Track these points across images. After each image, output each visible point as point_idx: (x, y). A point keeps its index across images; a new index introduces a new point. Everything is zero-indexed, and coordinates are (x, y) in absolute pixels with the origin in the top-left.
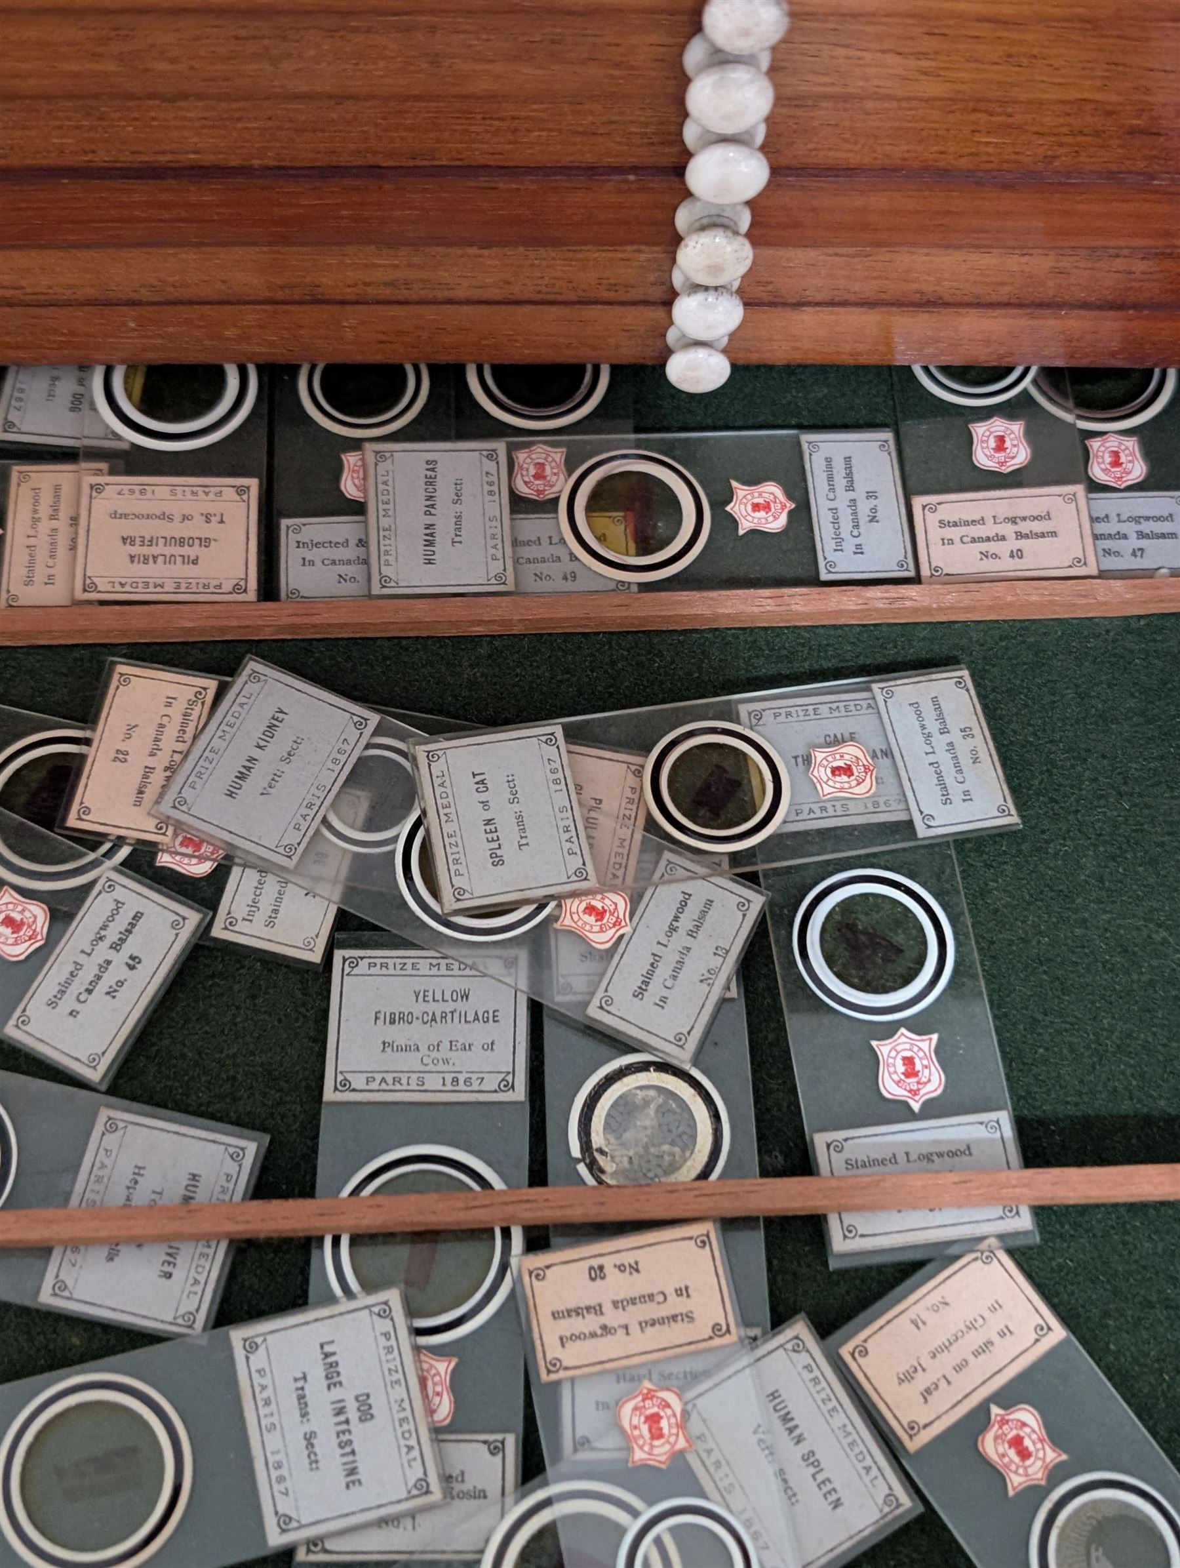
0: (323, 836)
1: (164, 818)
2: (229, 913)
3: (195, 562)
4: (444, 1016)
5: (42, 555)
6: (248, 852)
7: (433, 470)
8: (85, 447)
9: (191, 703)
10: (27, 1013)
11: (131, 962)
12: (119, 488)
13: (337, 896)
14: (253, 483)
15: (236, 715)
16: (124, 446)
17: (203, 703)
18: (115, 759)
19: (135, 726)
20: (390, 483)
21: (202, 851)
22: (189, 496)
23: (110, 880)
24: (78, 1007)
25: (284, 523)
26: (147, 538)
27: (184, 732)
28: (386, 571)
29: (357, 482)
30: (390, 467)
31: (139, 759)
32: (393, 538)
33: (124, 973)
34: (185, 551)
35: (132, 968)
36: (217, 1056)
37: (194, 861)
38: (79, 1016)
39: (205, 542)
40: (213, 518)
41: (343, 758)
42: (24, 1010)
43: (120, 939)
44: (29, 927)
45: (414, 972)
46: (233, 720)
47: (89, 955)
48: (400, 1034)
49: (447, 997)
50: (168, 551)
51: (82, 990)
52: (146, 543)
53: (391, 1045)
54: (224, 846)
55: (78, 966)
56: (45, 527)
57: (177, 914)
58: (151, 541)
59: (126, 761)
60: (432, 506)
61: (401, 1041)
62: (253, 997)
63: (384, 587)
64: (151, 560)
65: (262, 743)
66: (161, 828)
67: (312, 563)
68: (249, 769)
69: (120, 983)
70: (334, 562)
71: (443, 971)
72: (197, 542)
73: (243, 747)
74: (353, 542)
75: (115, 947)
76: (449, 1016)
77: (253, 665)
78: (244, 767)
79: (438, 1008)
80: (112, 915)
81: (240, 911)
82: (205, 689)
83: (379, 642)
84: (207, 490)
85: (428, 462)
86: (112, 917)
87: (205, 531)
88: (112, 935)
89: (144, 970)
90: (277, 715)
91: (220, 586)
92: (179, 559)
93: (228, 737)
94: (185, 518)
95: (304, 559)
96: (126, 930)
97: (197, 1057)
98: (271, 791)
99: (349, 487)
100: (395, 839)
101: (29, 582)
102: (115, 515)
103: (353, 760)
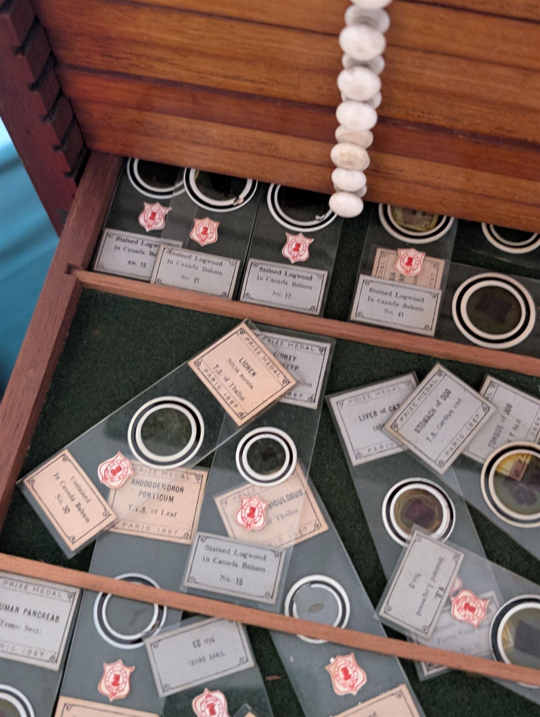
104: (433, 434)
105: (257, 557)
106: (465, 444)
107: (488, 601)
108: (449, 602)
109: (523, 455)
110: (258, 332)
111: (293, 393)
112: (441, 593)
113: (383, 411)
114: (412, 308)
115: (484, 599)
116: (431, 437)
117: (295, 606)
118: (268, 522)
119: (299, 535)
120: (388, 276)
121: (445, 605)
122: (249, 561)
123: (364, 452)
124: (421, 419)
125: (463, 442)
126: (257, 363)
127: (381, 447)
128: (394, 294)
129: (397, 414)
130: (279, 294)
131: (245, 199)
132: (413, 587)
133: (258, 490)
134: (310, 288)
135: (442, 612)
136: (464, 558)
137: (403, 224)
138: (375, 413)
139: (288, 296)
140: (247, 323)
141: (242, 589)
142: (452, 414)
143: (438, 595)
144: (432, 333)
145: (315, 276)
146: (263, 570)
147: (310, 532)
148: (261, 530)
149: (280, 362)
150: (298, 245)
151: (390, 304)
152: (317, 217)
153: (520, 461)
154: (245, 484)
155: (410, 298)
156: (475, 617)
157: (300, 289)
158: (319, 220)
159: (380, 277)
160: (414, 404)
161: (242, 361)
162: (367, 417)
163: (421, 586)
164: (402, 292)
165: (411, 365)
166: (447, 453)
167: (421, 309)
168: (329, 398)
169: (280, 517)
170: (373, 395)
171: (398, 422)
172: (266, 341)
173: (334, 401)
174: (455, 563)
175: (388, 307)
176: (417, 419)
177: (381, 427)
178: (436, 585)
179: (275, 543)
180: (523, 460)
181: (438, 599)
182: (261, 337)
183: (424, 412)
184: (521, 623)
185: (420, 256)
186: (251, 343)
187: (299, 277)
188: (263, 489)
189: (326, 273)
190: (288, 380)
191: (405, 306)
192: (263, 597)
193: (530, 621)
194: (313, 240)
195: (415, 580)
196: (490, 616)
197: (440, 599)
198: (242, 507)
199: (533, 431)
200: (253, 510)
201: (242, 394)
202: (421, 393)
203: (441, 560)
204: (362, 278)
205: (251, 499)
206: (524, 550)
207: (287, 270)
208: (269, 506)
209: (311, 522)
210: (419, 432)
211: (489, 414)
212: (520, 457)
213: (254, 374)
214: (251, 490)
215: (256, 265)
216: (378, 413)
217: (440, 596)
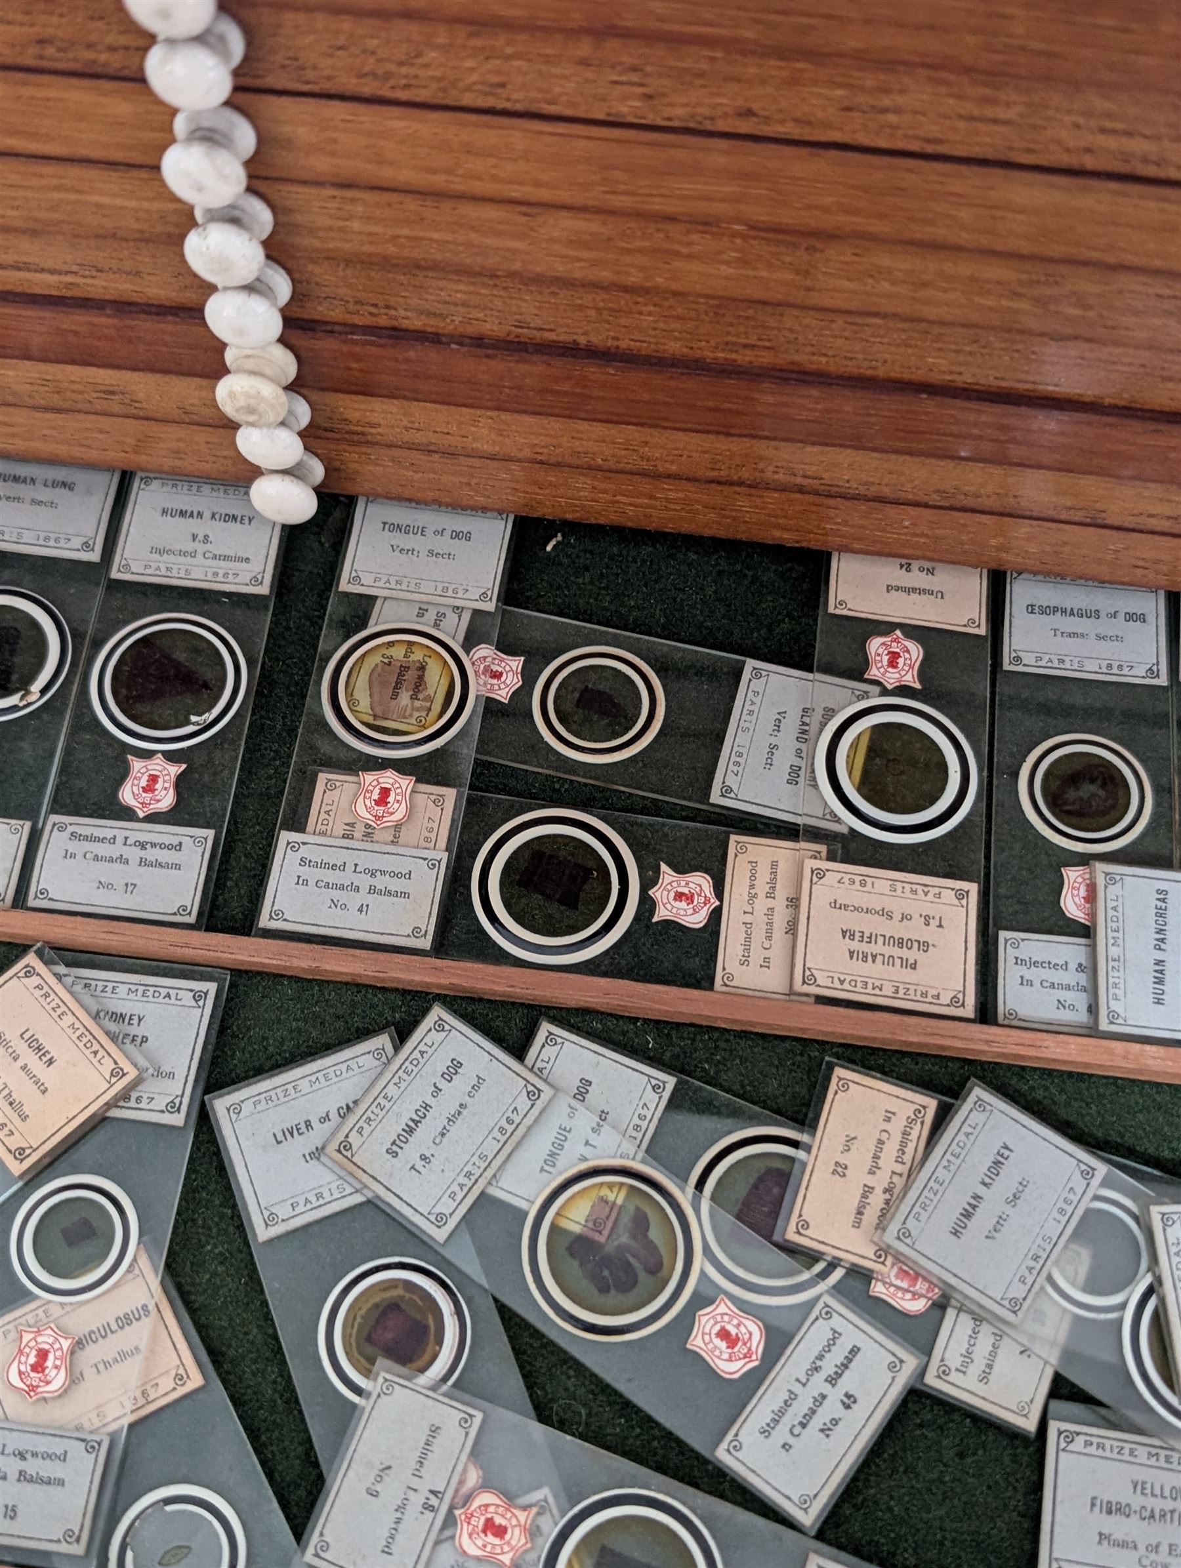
0: (1047, 1294)
1: (883, 1246)
2: (942, 1360)
3: (914, 966)
4: (1163, 1516)
5: (758, 935)
6: (967, 1297)
7: (1163, 900)
8: (804, 825)
9: (911, 1122)
10: (739, 1438)
11: (846, 1400)
12: (840, 875)
13: (1054, 1358)
14: (973, 888)
15: (961, 1144)
16: (844, 830)
17: (922, 1123)
18: (835, 1172)
19: (854, 1138)
20: (1120, 909)
21: (918, 1287)
22: (908, 894)
23: (827, 1306)
24: (791, 1440)
25: (1003, 935)
26: (867, 934)
27: (904, 1153)
28: (1114, 1005)
29: (1077, 899)
30: (1120, 893)
31: (858, 1177)
32: (1121, 969)
33: (840, 1412)
34: (904, 953)
35: (848, 1407)
36: (925, 1515)
37: (909, 1296)
38: (791, 1451)
39: (924, 946)
40: (931, 921)
41: (1070, 1209)
42: (736, 1435)
43: (836, 1373)
44: (745, 1344)
45: (1132, 1459)
46: (958, 1150)
47: (804, 1385)
48: (1119, 1527)
49: (1167, 1493)
50: (888, 950)
51: (796, 1423)
52: (866, 939)
53: (1108, 1537)
54: (941, 1285)
55: (793, 1396)
56: (761, 904)
57: (894, 1355)
58: (870, 938)
59: (844, 1175)
60: (1162, 940)
61: (1118, 1536)
62: (961, 1456)
63: (1112, 1023)
64: (870, 958)
65: (987, 1180)
66: (880, 1256)
67: (1030, 983)
68: (974, 1207)
69: (835, 1422)
70: (1053, 986)
71: (1162, 1463)
72: (916, 945)
73: (968, 1182)
74: (1073, 966)
75: (832, 1380)
76: (1169, 1515)
77: (978, 1093)
78: (969, 1204)
79: (1158, 1504)
80: (829, 1345)
81: (954, 1360)
82: (924, 1107)
83: (1093, 1079)
84: (926, 889)
85: (1159, 892)
86: (828, 1348)
87: (925, 934)
88: (828, 1367)
89: (860, 1411)
90: (1002, 1151)
91: (938, 997)
92: (898, 962)
93: (953, 1168)
94: (905, 917)
95: (1022, 977)
96: (843, 1365)
97: (903, 1514)
98: (996, 1235)
99: (1072, 905)
100: (1123, 1306)
101: (745, 962)
102: (835, 905)
103: (1080, 1212)
104: (423, 1158)
105: (48, 1456)
106: (489, 1173)
107: (534, 1510)
108: (450, 1521)
109: (610, 1186)
110: (61, 969)
111: (134, 1095)
112: (434, 1501)
113: (326, 1118)
114: (389, 893)
115: (525, 1508)
116: (419, 1164)
117: (129, 1555)
118: (74, 1379)
119: (141, 1401)
120: (340, 829)
121: (444, 1527)
122: (32, 1466)
123: (283, 1211)
124: (399, 1129)
125: (485, 1170)
126: (57, 1039)
127: (319, 1196)
128: (350, 867)
129: (352, 1120)
130: (109, 886)
131: (43, 691)
132: (374, 1494)
133: (56, 1311)
134: (177, 867)
135: (437, 1543)
136: (484, 1421)
137: (370, 720)
138: (308, 1124)
139: (130, 887)
140: (40, 954)
141: (15, 1528)
142: (465, 1112)
143: (428, 1507)
144: (426, 943)
145: (187, 841)
146: (61, 1483)
147: (166, 1391)
148: (60, 1396)
149: (107, 1033)
150: (153, 779)
151: (342, 887)
152: (193, 718)
153: (603, 1200)
154: (29, 1302)
155: (383, 873)
156: (506, 1548)
157: (157, 870)
158: (198, 724)
159: (323, 834)
160: (385, 1097)
161: (26, 1036)
162: (292, 1134)
163: (391, 1491)
164: (367, 861)
165: (388, 1015)
166: (452, 1196)
167: (405, 895)
168: (211, 1100)
169: (101, 1367)
170: (304, 1085)
171: (354, 1138)
172: (78, 988)
173: (221, 1105)
174: (463, 1432)
175: (336, 894)
176: (393, 1127)
177: (318, 1153)
178: (424, 1487)
179: (91, 1421)
180: (611, 1197)
181: (429, 1515)
182: (69, 980)
183: (407, 1111)
184: (604, 1550)
185: (406, 783)
186: (46, 996)
187: (154, 845)
188: (68, 1308)
189: (210, 833)
190: (122, 1070)
191: (372, 890)
192: (59, 1541)
193: (624, 1545)
194: (184, 766)
195: (379, 1479)
196: (540, 1541)
197: (433, 1514)
198: (21, 1352)
199: (634, 1134)
200: (43, 1355)
201: (25, 1108)
202: (401, 1072)
203: (435, 1430)
204: (285, 837)
205: (38, 1333)
206: (616, 1392)
207: (127, 833)
208: (79, 1345)
209: (167, 1372)
210: (395, 1155)
211: (539, 1104)
212: (605, 1192)
213: (50, 1062)
214: (40, 1311)
215: (62, 829)
216: (315, 1123)
217: (432, 1508)
